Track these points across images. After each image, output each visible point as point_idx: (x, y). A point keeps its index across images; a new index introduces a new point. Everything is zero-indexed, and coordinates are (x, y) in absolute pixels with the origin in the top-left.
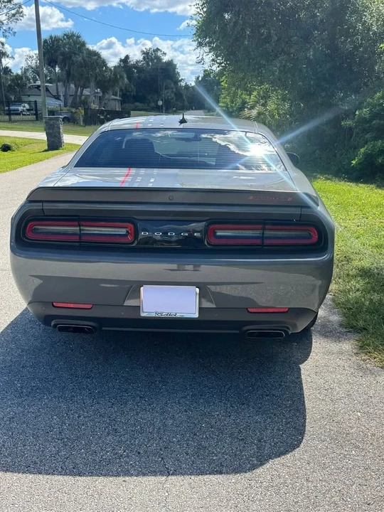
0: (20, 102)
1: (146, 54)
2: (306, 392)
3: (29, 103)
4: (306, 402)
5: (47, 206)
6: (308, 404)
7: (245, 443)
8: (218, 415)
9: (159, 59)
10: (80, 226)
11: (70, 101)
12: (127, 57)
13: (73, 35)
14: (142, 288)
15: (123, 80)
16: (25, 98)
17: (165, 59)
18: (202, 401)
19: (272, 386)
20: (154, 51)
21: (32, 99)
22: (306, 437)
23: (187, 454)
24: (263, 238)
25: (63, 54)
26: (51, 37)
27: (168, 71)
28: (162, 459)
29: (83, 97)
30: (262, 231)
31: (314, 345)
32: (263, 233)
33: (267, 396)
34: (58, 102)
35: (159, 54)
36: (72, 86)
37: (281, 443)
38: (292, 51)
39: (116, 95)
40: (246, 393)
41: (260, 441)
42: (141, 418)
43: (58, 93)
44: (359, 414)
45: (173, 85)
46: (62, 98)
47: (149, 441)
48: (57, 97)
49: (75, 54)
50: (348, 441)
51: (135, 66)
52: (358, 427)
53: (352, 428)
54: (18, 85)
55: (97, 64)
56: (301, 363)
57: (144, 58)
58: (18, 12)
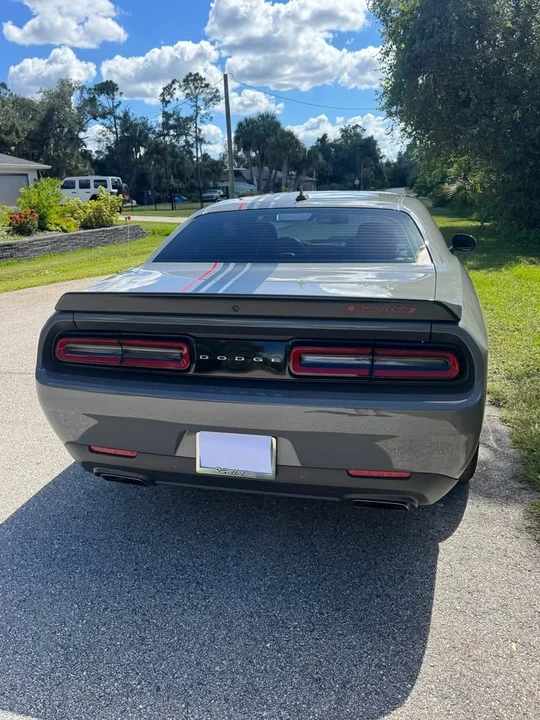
0: (216, 188)
1: (345, 132)
2: (439, 594)
3: (222, 188)
4: (434, 614)
5: (79, 319)
6: (437, 618)
7: (320, 689)
8: (295, 627)
9: (358, 136)
10: (121, 345)
11: (264, 183)
12: (325, 136)
13: (268, 116)
14: (198, 434)
15: (318, 159)
16: (220, 185)
17: (365, 135)
18: (280, 598)
19: (390, 577)
20: (354, 128)
21: (224, 184)
22: (418, 686)
23: (226, 700)
24: (372, 367)
25: (257, 136)
26: (246, 120)
27: (369, 147)
28: (188, 705)
29: (277, 181)
30: (371, 357)
31: (469, 508)
32: (373, 361)
33: (378, 596)
34: (251, 187)
35: (358, 130)
36: (266, 168)
37: (377, 693)
38: (495, 113)
39: (311, 176)
40: (348, 589)
41: (344, 686)
42: (185, 621)
43: (252, 177)
44: (514, 646)
45: (372, 163)
46: (255, 182)
47: (181, 666)
48: (251, 182)
49: (269, 136)
50: (486, 703)
51: (332, 145)
52: (508, 674)
53: (497, 674)
54: (214, 171)
55: (291, 144)
56: (442, 540)
57: (343, 136)
58: (215, 96)
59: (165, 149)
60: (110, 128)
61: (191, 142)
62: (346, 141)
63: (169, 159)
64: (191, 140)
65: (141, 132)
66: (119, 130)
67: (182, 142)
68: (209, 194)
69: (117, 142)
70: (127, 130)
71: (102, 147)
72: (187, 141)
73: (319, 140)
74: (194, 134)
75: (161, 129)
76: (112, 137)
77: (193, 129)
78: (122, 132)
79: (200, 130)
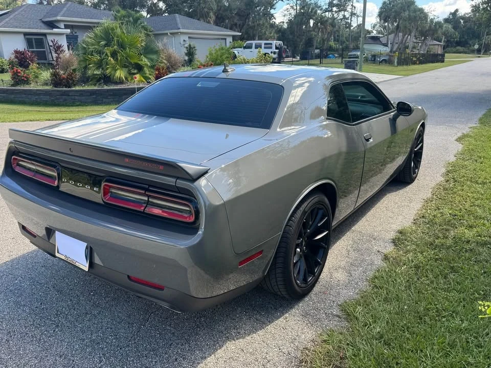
25: (396, 11)
34: (385, 49)
39: (440, 41)
43: (388, 41)
46: (389, 45)
48: (386, 45)
59: (327, 21)
60: (292, 7)
61: (347, 17)
62: (475, 15)
63: (329, 28)
64: (347, 15)
65: (313, 9)
66: (298, 8)
67: (341, 16)
68: (354, 53)
69: (295, 16)
70: (303, 8)
71: (286, 20)
72: (344, 16)
73: (451, 14)
74: (350, 10)
75: (327, 7)
76: (293, 13)
77: (350, 7)
78: (300, 9)
79: (355, 8)
